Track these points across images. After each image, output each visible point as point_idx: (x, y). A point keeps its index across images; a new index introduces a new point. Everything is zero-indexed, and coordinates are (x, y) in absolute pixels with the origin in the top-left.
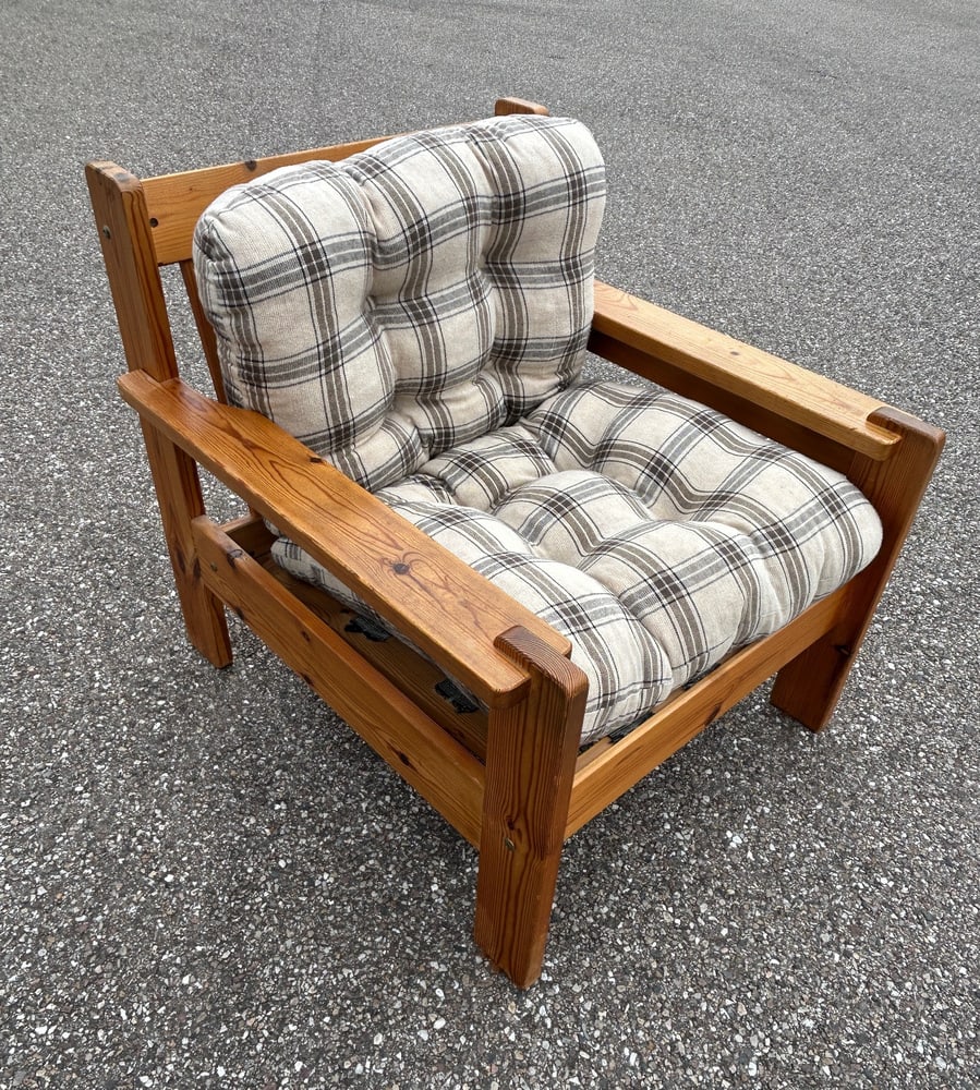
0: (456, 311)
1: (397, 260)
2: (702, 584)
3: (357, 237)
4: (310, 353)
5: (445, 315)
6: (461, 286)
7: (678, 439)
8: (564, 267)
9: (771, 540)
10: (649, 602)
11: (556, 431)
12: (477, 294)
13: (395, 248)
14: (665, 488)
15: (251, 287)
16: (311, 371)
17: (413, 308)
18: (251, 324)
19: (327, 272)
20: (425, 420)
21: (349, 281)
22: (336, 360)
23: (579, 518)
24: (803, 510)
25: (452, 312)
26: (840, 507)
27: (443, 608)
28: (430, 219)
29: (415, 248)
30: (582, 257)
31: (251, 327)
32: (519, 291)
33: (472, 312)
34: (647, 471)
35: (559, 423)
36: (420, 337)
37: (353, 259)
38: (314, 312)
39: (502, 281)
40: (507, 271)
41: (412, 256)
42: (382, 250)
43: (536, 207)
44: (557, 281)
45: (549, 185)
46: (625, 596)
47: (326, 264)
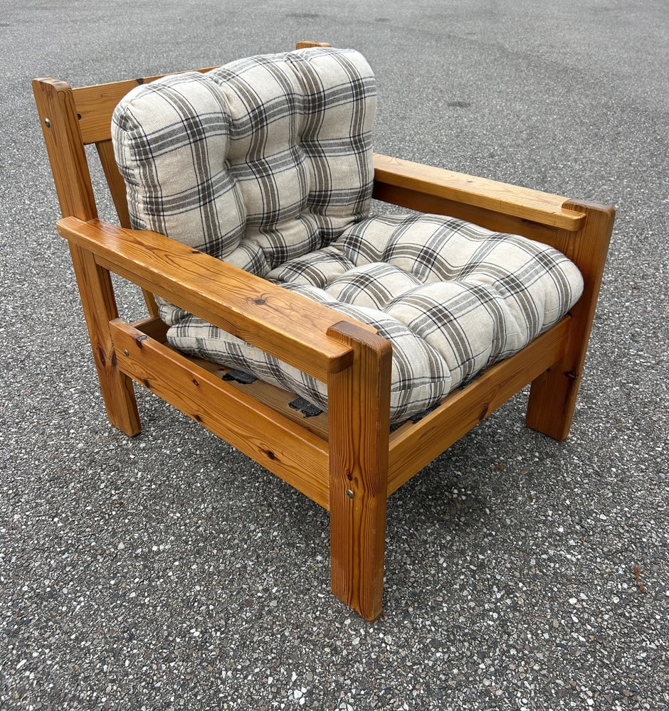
0: (284, 168)
1: (245, 133)
2: (463, 312)
3: (220, 115)
4: (193, 190)
5: (277, 171)
6: (286, 153)
7: (437, 236)
8: (353, 142)
9: (507, 286)
10: (429, 326)
11: (355, 246)
12: (297, 159)
13: (243, 124)
14: (433, 268)
15: (154, 146)
16: (193, 203)
17: (255, 166)
18: (154, 171)
19: (203, 136)
20: (266, 242)
21: (216, 142)
22: (210, 196)
23: (376, 287)
24: (526, 266)
25: (281, 169)
26: (551, 263)
27: (291, 319)
28: (265, 106)
29: (257, 124)
30: (364, 136)
31: (154, 174)
32: (324, 158)
33: (294, 170)
34: (419, 259)
35: (356, 240)
36: (261, 185)
37: (218, 129)
38: (196, 162)
39: (312, 152)
40: (315, 146)
41: (254, 130)
42: (235, 126)
43: (332, 101)
44: (349, 151)
45: (340, 87)
46: (412, 325)
47: (202, 131)
